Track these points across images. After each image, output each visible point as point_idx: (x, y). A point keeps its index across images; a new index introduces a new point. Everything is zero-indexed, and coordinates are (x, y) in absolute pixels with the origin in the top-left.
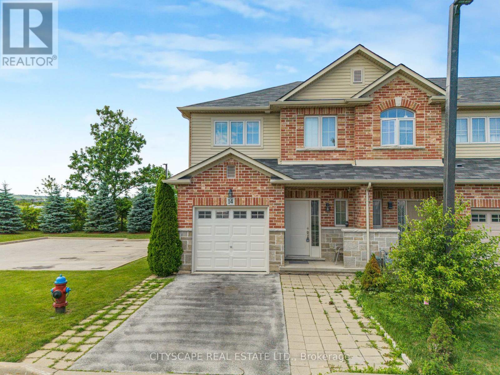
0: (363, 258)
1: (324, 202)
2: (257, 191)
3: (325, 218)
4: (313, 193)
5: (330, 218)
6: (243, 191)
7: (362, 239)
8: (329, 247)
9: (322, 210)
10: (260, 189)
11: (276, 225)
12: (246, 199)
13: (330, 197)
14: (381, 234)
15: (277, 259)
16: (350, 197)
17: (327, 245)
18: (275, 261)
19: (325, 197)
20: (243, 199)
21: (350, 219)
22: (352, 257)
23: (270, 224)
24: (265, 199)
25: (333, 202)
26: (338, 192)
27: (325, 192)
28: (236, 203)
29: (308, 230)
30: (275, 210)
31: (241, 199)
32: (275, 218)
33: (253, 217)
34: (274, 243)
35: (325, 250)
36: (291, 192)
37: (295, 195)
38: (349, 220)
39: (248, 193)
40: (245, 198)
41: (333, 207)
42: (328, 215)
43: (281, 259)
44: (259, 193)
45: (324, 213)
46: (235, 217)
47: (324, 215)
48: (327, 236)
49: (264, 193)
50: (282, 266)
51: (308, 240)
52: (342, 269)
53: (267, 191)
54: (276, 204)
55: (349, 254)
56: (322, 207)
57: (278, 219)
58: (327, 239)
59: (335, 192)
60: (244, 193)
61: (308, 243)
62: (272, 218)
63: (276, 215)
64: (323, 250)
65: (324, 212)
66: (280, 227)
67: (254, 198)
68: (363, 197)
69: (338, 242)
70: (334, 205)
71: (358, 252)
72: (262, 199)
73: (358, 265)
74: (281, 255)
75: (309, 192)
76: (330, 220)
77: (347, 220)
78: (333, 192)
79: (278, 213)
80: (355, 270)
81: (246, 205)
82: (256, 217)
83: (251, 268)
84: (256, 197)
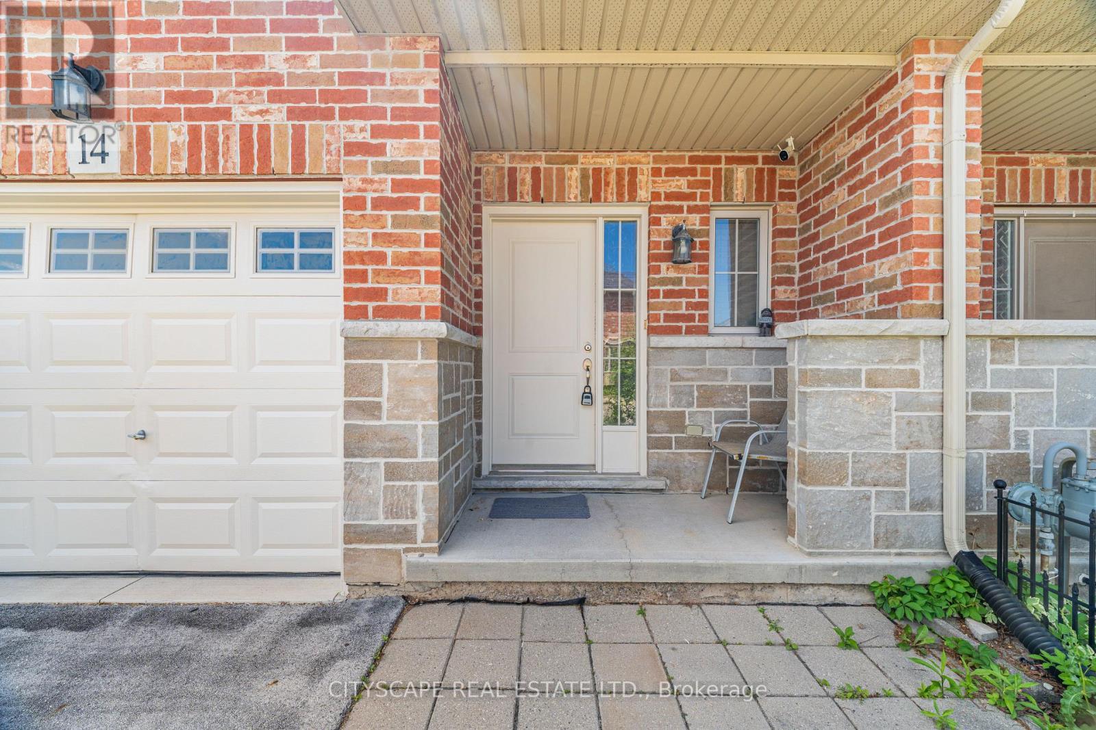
0: (919, 497)
1: (667, 221)
2: (261, 81)
3: (668, 294)
4: (613, 178)
5: (690, 294)
6: (175, 80)
7: (913, 379)
8: (682, 428)
9: (651, 258)
10: (283, 69)
11: (390, 302)
12: (194, 132)
13: (692, 197)
14: (1030, 345)
15: (391, 512)
16: (783, 197)
17: (676, 421)
18: (382, 521)
19: (669, 196)
20: (176, 133)
21: (781, 297)
22: (848, 487)
23: (349, 294)
24: (315, 129)
25: (705, 221)
26: (730, 173)
27: (671, 172)
28: (125, 160)
29: (589, 355)
30: (379, 203)
31: (162, 138)
32: (380, 258)
33: (267, 263)
34: (373, 410)
35: (666, 444)
36: (512, 171)
37: (528, 187)
38: (776, 304)
39: (208, 97)
40: (184, 125)
41: (705, 245)
42: (678, 281)
43: (420, 507)
44: (275, 97)
45: (664, 274)
46: (165, 263)
47: (663, 281)
48: (675, 376)
49: (307, 96)
50: (423, 551)
51: (587, 397)
52: (791, 569)
53: (330, 78)
54: (386, 168)
55: (832, 471)
56: (651, 245)
57: (398, 260)
58: (677, 392)
59: (717, 172)
60: (182, 97)
61: (586, 413)
62: (362, 257)
63: (389, 239)
64: (653, 444)
65: (664, 266)
66: (411, 313)
67: (246, 129)
68: (924, 119)
69: (724, 404)
70: (707, 233)
71: (886, 460)
72: (299, 133)
73: (888, 538)
74: (421, 485)
75: (597, 171)
76: (689, 305)
77: (764, 302)
78: (705, 172)
79: (397, 222)
80: (869, 569)
81: (193, 175)
82: (285, 263)
83: (261, 552)
84: (257, 121)
